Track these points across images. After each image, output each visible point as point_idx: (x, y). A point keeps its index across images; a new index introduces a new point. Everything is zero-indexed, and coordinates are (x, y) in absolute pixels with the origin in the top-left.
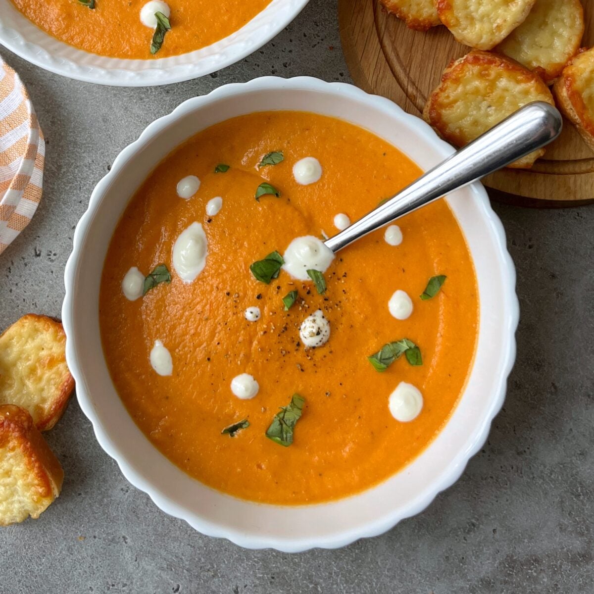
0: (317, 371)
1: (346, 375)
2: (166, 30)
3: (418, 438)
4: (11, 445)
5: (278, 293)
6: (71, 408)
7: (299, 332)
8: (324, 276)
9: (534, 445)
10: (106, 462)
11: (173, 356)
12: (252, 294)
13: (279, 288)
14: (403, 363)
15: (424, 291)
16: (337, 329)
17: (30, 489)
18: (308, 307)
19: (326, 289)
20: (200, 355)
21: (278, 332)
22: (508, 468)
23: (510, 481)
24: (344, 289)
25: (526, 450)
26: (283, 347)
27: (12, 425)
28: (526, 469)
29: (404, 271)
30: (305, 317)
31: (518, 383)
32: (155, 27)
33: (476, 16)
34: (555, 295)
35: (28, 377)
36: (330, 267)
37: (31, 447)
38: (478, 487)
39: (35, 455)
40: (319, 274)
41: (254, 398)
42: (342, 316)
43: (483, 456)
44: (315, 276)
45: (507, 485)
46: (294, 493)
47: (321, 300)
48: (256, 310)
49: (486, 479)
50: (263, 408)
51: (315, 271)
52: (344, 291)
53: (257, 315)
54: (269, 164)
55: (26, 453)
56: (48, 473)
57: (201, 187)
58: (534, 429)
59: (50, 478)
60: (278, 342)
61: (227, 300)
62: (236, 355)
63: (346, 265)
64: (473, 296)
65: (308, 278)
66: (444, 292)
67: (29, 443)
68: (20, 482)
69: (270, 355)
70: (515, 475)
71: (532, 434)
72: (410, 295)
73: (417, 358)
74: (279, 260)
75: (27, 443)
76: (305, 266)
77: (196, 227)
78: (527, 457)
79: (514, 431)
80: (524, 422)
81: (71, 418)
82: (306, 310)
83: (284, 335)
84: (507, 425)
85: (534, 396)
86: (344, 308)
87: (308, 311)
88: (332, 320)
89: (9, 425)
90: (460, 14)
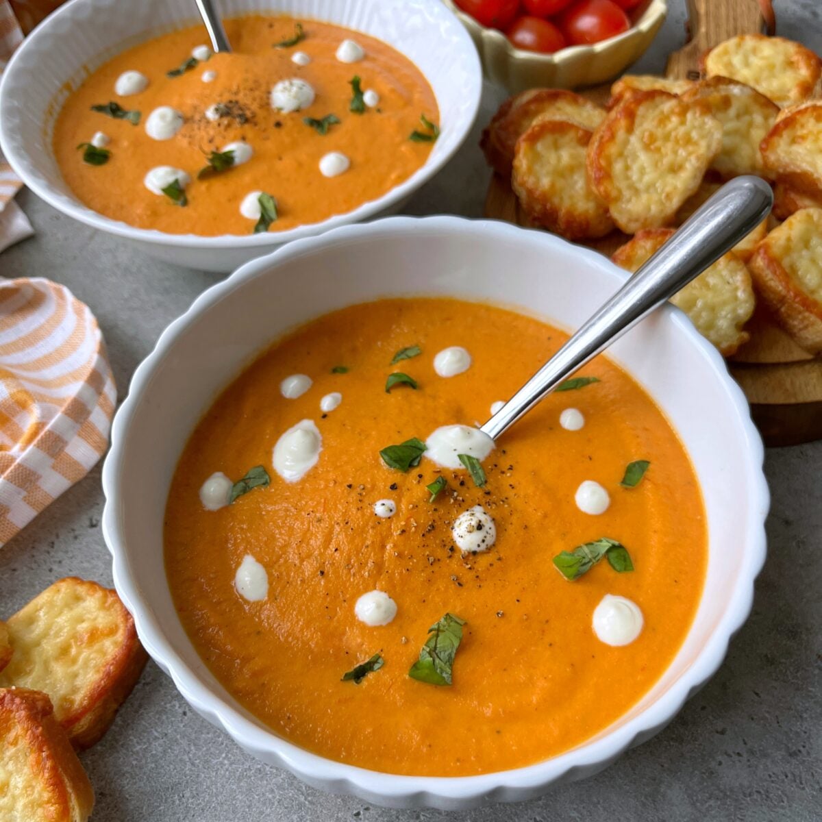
0: (482, 585)
1: (524, 589)
2: (272, 220)
3: (643, 669)
4: (11, 735)
5: (419, 482)
6: (120, 722)
7: (452, 532)
8: (482, 465)
9: (811, 741)
10: (166, 800)
11: (270, 575)
12: (384, 485)
13: (420, 476)
14: (605, 570)
15: (622, 480)
16: (506, 530)
17: (34, 814)
18: (463, 501)
19: (486, 482)
20: (309, 568)
21: (421, 532)
22: (780, 777)
23: (786, 795)
24: (511, 483)
25: (801, 749)
26: (430, 552)
27: (17, 701)
28: (808, 777)
29: (591, 459)
30: (459, 513)
31: (769, 656)
32: (258, 216)
33: (641, 186)
34: (794, 544)
35: (57, 659)
36: (490, 456)
37: (42, 734)
38: (740, 809)
39: (49, 749)
40: (475, 461)
41: (390, 625)
42: (511, 514)
43: (740, 761)
44: (470, 463)
45: (783, 802)
46: (458, 760)
47: (480, 494)
48: (390, 503)
49: (750, 795)
50: (404, 638)
51: (469, 458)
52: (511, 485)
53: (392, 508)
54: (403, 359)
55: (34, 745)
56: (66, 780)
57: (313, 386)
58: (806, 718)
59: (69, 790)
60: (422, 545)
61: (349, 494)
62: (362, 565)
63: (510, 456)
64: (690, 484)
65: (460, 465)
66: (649, 480)
67: (40, 729)
68: (20, 805)
69: (411, 563)
70: (792, 786)
71: (804, 727)
72: (603, 484)
73: (625, 560)
74: (419, 446)
75: (37, 728)
76: (455, 450)
77: (307, 424)
78: (804, 759)
79: (778, 723)
80: (790, 709)
81: (118, 737)
82: (460, 504)
83: (431, 536)
84: (767, 715)
85: (796, 673)
86: (512, 506)
87: (463, 506)
88: (498, 517)
89: (12, 700)
90: (622, 184)
